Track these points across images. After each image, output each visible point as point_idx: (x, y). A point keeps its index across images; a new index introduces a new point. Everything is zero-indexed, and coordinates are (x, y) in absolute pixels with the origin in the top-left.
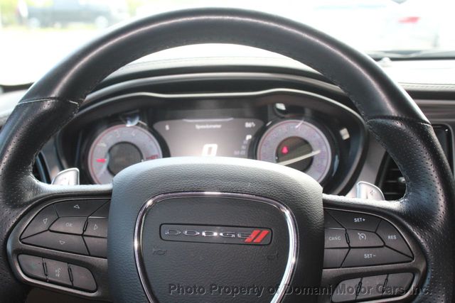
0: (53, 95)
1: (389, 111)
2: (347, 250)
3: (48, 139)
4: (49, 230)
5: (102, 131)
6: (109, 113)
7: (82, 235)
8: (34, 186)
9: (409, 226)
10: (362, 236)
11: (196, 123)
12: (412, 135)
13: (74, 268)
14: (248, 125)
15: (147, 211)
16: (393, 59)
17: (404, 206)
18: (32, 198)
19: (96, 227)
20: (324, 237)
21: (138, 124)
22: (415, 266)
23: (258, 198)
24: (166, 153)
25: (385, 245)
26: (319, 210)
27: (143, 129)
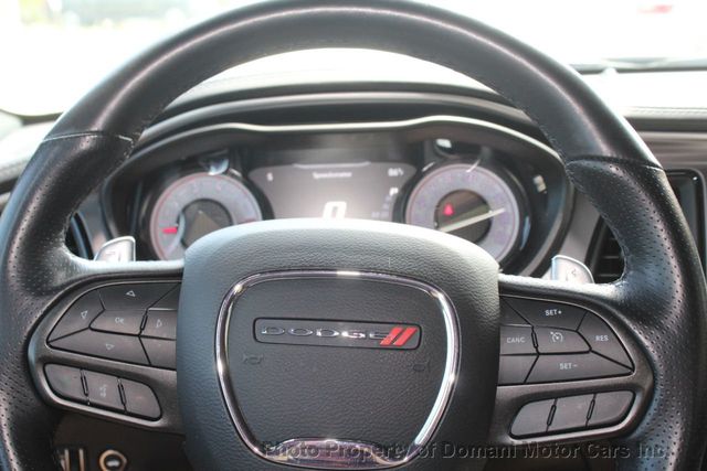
0: (95, 129)
1: (599, 149)
2: (535, 357)
3: (88, 193)
4: (90, 328)
5: (173, 181)
6: (183, 155)
7: (139, 336)
8: (67, 264)
9: (627, 321)
10: (556, 336)
11: (314, 170)
12: (633, 185)
13: (127, 384)
14: (393, 172)
15: (235, 299)
16: (620, 71)
17: (622, 291)
18: (65, 281)
19: (159, 323)
20: (499, 337)
21: (226, 173)
22: (635, 381)
23: (400, 279)
24: (268, 214)
25: (591, 350)
26: (493, 297)
27: (233, 180)
